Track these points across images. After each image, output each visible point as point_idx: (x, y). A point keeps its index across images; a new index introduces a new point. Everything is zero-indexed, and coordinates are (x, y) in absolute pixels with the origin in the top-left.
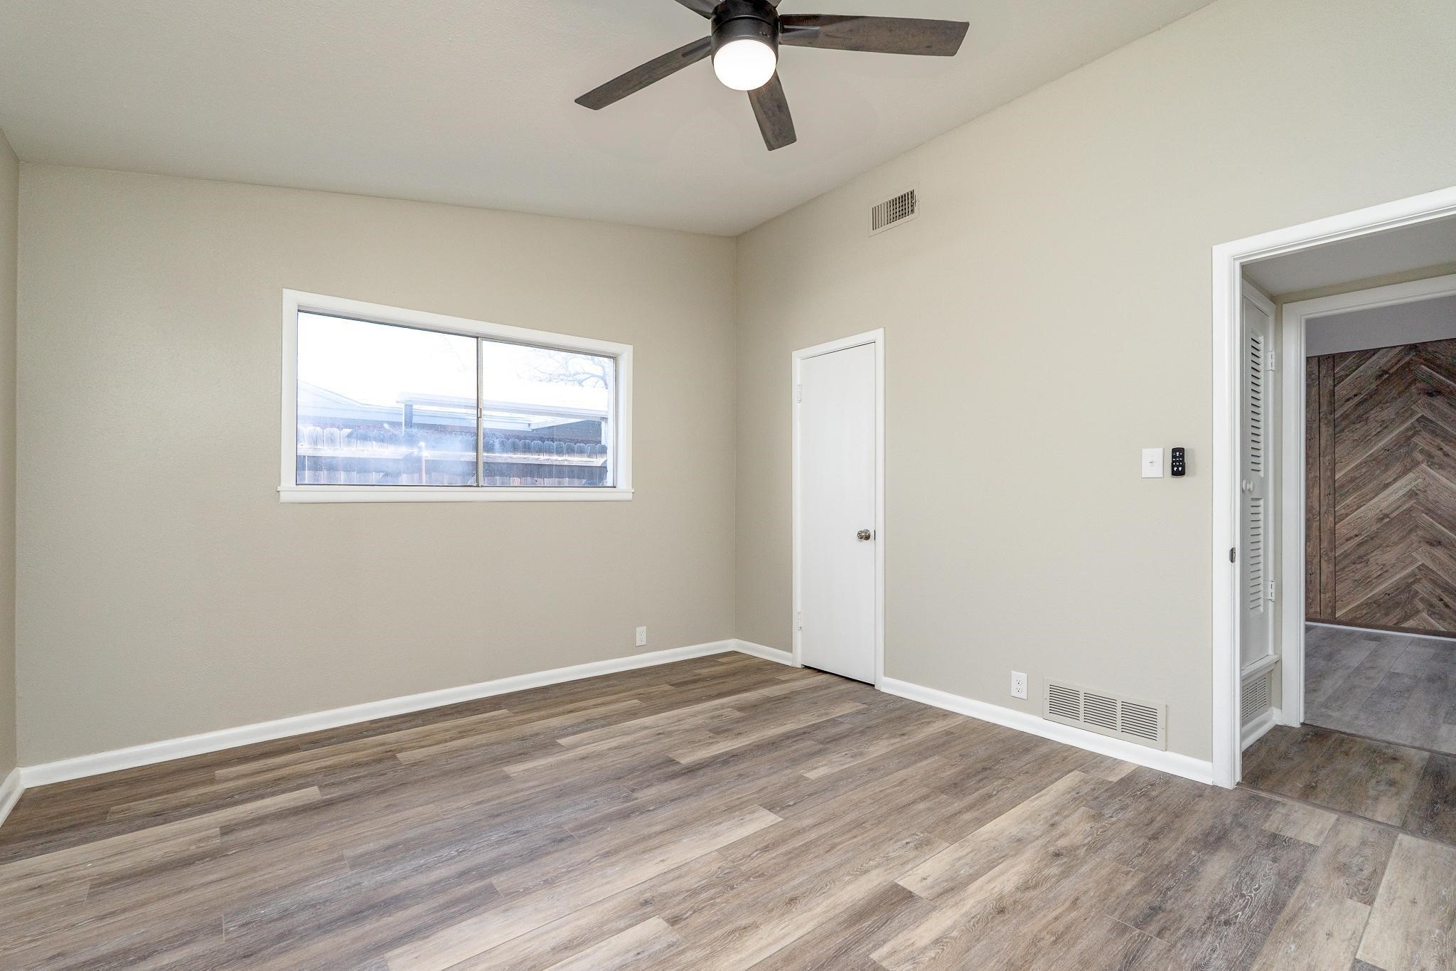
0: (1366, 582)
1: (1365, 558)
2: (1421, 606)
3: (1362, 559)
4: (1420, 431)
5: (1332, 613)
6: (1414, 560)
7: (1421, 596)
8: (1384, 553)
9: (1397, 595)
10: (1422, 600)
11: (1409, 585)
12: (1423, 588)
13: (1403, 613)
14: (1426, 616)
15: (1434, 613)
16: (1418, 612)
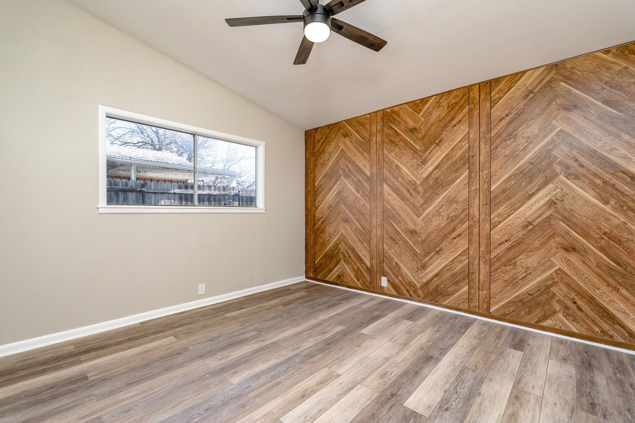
0: (513, 283)
1: (513, 261)
2: (557, 307)
3: (511, 262)
4: (559, 144)
5: (487, 307)
6: (552, 265)
7: (558, 298)
8: (528, 257)
9: (538, 296)
10: (559, 301)
11: (548, 287)
12: (559, 291)
13: (543, 313)
14: (562, 317)
15: (569, 315)
16: (555, 312)
